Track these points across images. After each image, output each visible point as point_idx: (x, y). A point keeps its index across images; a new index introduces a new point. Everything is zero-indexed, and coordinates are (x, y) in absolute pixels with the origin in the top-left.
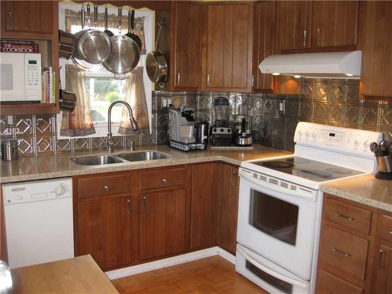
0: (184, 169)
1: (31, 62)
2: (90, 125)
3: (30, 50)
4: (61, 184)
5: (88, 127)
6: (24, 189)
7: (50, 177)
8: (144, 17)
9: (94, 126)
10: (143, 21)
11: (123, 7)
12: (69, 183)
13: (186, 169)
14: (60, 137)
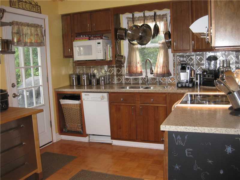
0: (165, 95)
1: (98, 43)
2: (141, 71)
3: (100, 38)
4: (102, 95)
5: (139, 72)
6: (88, 95)
7: (98, 91)
8: (167, 14)
9: (143, 72)
10: (167, 16)
11: (145, 11)
12: (106, 95)
13: (166, 96)
14: (126, 77)
